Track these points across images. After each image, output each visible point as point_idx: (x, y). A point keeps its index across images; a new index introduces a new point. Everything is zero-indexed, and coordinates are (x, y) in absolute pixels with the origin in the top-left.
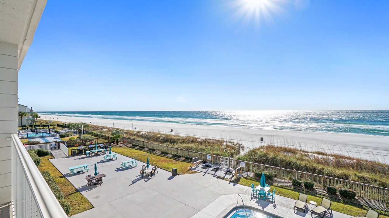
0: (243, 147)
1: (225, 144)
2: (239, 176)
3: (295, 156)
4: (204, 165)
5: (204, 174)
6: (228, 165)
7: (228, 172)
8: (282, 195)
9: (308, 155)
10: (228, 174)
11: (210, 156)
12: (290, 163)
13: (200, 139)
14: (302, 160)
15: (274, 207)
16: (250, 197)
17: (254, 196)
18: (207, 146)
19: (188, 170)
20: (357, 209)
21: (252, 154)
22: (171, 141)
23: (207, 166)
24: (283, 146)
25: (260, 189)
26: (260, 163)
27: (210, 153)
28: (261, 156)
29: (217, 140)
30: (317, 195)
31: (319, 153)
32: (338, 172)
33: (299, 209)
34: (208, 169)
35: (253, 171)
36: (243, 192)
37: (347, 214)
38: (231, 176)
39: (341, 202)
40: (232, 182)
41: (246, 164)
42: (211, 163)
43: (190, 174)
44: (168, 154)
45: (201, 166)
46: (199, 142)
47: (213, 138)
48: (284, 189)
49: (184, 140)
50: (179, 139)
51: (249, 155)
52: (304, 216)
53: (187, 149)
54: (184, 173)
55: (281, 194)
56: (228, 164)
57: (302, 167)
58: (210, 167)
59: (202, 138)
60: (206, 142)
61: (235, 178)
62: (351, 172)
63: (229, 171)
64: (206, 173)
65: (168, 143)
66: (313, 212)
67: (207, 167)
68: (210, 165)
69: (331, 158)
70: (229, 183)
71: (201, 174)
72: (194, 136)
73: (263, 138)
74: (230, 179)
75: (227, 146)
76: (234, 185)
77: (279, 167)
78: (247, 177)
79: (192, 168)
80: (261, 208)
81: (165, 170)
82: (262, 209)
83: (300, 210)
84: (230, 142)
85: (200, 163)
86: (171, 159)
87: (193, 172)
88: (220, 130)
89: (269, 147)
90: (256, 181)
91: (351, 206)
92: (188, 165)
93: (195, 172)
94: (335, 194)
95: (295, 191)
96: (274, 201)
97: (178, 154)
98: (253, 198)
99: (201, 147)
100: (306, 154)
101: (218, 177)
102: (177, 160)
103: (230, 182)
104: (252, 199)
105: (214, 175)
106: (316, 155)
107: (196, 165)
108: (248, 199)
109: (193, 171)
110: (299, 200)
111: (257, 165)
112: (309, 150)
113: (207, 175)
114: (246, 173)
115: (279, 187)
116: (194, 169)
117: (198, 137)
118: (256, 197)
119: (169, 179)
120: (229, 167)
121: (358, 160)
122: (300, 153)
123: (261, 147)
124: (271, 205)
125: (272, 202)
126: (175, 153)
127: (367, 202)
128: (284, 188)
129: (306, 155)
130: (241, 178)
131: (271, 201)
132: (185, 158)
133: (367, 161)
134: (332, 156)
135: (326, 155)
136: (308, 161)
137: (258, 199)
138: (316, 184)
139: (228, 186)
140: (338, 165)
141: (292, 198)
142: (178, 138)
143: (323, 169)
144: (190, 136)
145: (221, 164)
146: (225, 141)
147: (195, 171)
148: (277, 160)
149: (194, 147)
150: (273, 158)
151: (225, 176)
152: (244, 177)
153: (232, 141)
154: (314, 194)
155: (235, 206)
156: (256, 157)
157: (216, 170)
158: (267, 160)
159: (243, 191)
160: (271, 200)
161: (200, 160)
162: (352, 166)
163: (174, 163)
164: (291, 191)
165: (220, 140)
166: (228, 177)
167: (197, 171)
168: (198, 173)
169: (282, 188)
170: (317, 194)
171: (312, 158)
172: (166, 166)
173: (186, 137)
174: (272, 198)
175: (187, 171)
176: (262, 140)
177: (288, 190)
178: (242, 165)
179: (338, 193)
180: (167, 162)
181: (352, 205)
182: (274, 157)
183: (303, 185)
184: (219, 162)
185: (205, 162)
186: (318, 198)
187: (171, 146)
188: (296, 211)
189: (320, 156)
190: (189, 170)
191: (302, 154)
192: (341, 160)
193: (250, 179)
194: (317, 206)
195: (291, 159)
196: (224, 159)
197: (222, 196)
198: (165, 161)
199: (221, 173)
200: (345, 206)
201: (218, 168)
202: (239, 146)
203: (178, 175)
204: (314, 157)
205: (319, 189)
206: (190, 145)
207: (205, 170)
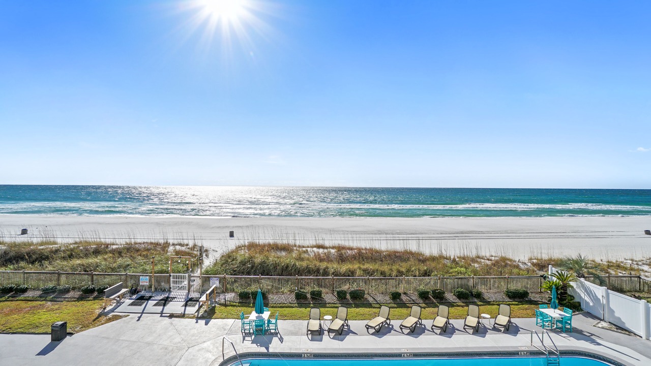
0: (206, 251)
1: (171, 248)
2: (212, 303)
3: (292, 256)
4: (134, 297)
5: (140, 318)
6: (187, 288)
7: (189, 301)
8: (286, 318)
9: (307, 251)
10: (190, 306)
11: (148, 277)
12: (287, 267)
13: (113, 244)
14: (302, 259)
15: (280, 341)
16: (240, 336)
17: (246, 333)
18: (134, 258)
19: (97, 318)
20: (368, 309)
21: (227, 261)
22: (30, 257)
23: (142, 298)
24: (271, 242)
25: (255, 319)
26: (243, 273)
27: (144, 271)
28: (243, 263)
29: (155, 244)
30: (328, 305)
31: (319, 247)
32: (344, 268)
33: (313, 332)
34: (145, 304)
35: (233, 291)
36: (226, 332)
37: (362, 320)
38: (197, 307)
39: (352, 307)
40: (202, 318)
41: (221, 280)
42: (150, 291)
43: (102, 324)
44: (24, 291)
45: (128, 301)
46: (113, 252)
47: (145, 241)
48: (286, 309)
49: (72, 250)
50: (57, 251)
51: (224, 264)
52: (321, 340)
53: (85, 271)
54: (85, 327)
55: (284, 317)
56: (187, 286)
57: (304, 270)
58: (149, 298)
59: (118, 241)
60: (131, 250)
61: (205, 309)
62: (355, 266)
63: (191, 300)
64: (142, 313)
65: (22, 264)
66: (330, 331)
67: (143, 301)
68: (148, 295)
69: (333, 251)
70: (197, 322)
71: (132, 318)
72: (98, 240)
73: (233, 232)
74: (196, 314)
75: (178, 253)
76: (206, 324)
77: (271, 275)
78: (225, 302)
79: (105, 311)
80: (263, 350)
81: (22, 333)
82: (266, 351)
83: (315, 333)
84: (180, 245)
85: (123, 296)
86: (40, 303)
87: (110, 319)
88: (152, 223)
89: (252, 246)
90: (242, 307)
91: (362, 309)
92: (95, 307)
93: (116, 318)
94: (345, 298)
95: (300, 308)
96: (277, 332)
97: (59, 285)
98: (245, 336)
99: (120, 261)
100: (304, 249)
101: (171, 316)
102: (59, 299)
103: (198, 318)
104: (244, 339)
105: (162, 313)
106: (315, 249)
107: (115, 301)
108: (238, 341)
109: (110, 315)
110: (310, 319)
111: (241, 278)
112: (307, 243)
113: (147, 317)
114: (222, 296)
115: (279, 307)
116: (112, 311)
117: (108, 241)
118: (250, 333)
119: (44, 352)
120: (189, 291)
121: (360, 249)
122: (296, 250)
123: (239, 248)
124: (275, 340)
125: (276, 334)
126: (51, 285)
127: (374, 299)
128: (285, 307)
129: (304, 252)
130: (215, 306)
131: (274, 333)
132: (83, 291)
133: (366, 249)
134: (333, 248)
135: (327, 248)
136: (308, 259)
137: (253, 336)
138: (323, 290)
139: (195, 328)
140: (342, 259)
141: (300, 318)
142: (54, 247)
143: (327, 268)
144: (87, 240)
145: (171, 290)
146: (171, 243)
147: (115, 315)
148: (268, 265)
149: (103, 263)
150: (262, 263)
151: (185, 309)
152: (220, 304)
153: (186, 242)
154: (324, 305)
155: (221, 360)
156: (235, 266)
157: (164, 302)
158: (253, 267)
159: (225, 330)
160: (273, 331)
161: (124, 290)
162: (354, 257)
163: (52, 310)
164: (296, 309)
165: (162, 241)
166: (191, 310)
167: (121, 314)
168: (124, 319)
169: (283, 307)
170: (326, 303)
171: (312, 255)
172: (25, 321)
173: (76, 243)
174: (274, 328)
175: (94, 320)
176: (232, 235)
177: (291, 309)
178: (215, 284)
179: (348, 296)
180: (27, 313)
181: (363, 307)
182: (264, 261)
183: (309, 296)
184: (167, 286)
185: (134, 292)
186: (329, 309)
187: (31, 269)
188: (310, 336)
189: (321, 251)
190: (100, 315)
191: (299, 251)
192: (343, 252)
193: (232, 306)
194: (333, 320)
195: (288, 261)
196: (177, 277)
197: (190, 350)
198: (19, 310)
199: (175, 307)
200: (358, 310)
201: (168, 298)
202: (201, 250)
203: (71, 334)
204: (314, 253)
205: (329, 297)
206: (92, 260)
207: (139, 309)
